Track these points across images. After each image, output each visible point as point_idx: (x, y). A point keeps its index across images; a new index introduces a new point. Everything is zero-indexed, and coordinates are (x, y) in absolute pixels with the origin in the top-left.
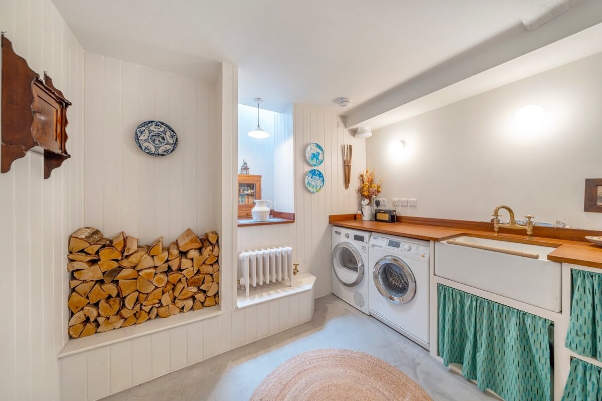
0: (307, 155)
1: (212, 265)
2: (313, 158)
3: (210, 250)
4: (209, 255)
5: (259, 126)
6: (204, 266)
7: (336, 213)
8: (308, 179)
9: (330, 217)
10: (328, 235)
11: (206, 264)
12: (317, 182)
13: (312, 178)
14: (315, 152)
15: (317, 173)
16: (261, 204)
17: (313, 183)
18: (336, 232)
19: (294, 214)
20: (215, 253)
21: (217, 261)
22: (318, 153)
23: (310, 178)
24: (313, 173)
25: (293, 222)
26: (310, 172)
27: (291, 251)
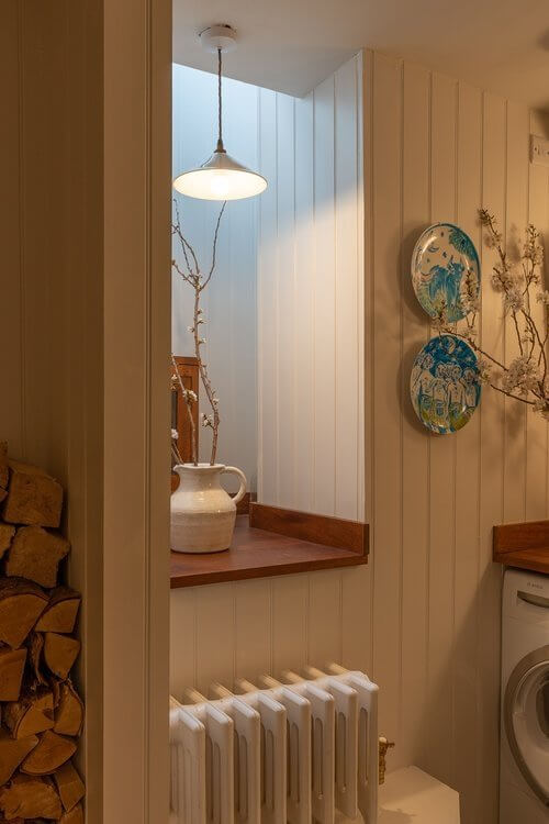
0: (417, 275)
1: (49, 778)
2: (439, 285)
3: (47, 713)
4: (40, 735)
5: (220, 149)
6: (19, 789)
7: (516, 517)
8: (421, 379)
9: (497, 532)
10: (490, 607)
11: (28, 778)
12: (451, 387)
13: (433, 371)
14: (444, 264)
15: (451, 350)
16: (206, 480)
17: (440, 395)
18: (522, 596)
19: (366, 527)
20: (65, 723)
21: (73, 763)
22: (456, 266)
23: (427, 373)
24: (436, 350)
25: (362, 560)
26: (428, 350)
27: (374, 694)
